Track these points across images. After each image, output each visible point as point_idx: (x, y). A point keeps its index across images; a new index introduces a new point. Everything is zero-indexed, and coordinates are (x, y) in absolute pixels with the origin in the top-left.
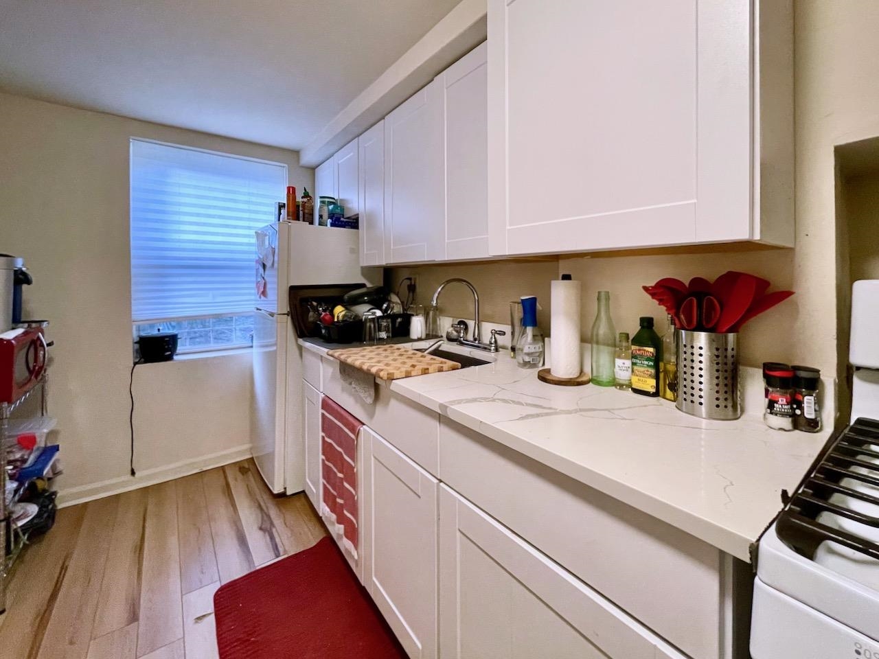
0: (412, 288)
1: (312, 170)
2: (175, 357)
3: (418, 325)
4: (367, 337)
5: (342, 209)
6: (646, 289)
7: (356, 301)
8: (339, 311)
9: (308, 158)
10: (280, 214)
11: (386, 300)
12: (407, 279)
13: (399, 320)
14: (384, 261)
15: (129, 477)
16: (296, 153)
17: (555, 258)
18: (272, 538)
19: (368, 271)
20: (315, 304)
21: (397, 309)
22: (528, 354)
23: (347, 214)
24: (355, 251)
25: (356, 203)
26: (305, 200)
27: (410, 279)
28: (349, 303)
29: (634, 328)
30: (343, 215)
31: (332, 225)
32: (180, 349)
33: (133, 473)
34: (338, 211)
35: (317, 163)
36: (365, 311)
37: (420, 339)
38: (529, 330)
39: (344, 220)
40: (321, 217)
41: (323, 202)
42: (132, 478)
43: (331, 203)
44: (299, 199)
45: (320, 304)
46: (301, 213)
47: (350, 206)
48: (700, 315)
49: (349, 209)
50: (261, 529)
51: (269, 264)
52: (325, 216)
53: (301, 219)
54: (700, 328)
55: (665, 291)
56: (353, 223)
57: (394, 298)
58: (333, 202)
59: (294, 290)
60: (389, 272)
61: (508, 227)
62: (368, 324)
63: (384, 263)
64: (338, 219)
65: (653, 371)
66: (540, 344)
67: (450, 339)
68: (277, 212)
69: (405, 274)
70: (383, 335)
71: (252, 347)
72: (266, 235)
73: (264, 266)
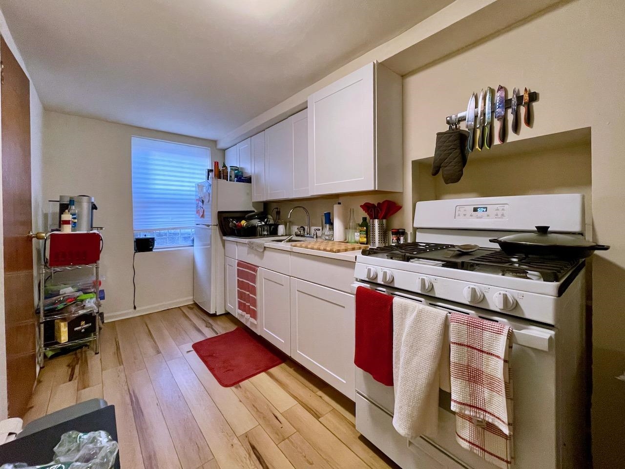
0: (278, 213)
1: (224, 151)
2: (153, 250)
3: (281, 229)
4: (258, 234)
5: (242, 173)
6: (361, 206)
7: (252, 218)
8: (243, 223)
9: (222, 145)
10: (209, 175)
11: (266, 217)
12: (276, 208)
13: (273, 227)
14: (264, 199)
15: (133, 309)
16: (215, 142)
17: (337, 196)
18: (213, 329)
19: (256, 204)
20: (231, 220)
21: (272, 222)
22: (327, 235)
23: (245, 175)
24: (250, 194)
25: (249, 169)
26: (224, 168)
27: (277, 208)
28: (248, 219)
29: (361, 221)
30: (242, 176)
31: (237, 181)
32: (156, 246)
33: (135, 308)
34: (240, 174)
35: (226, 148)
36: (256, 222)
37: (282, 236)
38: (328, 226)
39: (243, 178)
40: (231, 177)
41: (231, 169)
42: (134, 310)
43: (236, 170)
44: (221, 168)
45: (233, 220)
46: (222, 175)
47: (246, 171)
48: (375, 214)
49: (246, 173)
50: (207, 327)
51: (206, 201)
52: (233, 176)
53: (222, 178)
54: (375, 219)
55: (367, 207)
56: (248, 180)
57: (270, 217)
58: (236, 169)
59: (220, 213)
60: (266, 205)
61: (315, 185)
62: (258, 228)
63: (265, 200)
64: (240, 178)
65: (365, 236)
66: (332, 232)
67: (297, 235)
68: (207, 174)
69: (274, 206)
70: (266, 233)
71: (193, 246)
72: (204, 186)
73: (203, 202)
